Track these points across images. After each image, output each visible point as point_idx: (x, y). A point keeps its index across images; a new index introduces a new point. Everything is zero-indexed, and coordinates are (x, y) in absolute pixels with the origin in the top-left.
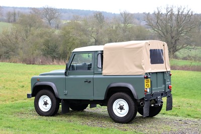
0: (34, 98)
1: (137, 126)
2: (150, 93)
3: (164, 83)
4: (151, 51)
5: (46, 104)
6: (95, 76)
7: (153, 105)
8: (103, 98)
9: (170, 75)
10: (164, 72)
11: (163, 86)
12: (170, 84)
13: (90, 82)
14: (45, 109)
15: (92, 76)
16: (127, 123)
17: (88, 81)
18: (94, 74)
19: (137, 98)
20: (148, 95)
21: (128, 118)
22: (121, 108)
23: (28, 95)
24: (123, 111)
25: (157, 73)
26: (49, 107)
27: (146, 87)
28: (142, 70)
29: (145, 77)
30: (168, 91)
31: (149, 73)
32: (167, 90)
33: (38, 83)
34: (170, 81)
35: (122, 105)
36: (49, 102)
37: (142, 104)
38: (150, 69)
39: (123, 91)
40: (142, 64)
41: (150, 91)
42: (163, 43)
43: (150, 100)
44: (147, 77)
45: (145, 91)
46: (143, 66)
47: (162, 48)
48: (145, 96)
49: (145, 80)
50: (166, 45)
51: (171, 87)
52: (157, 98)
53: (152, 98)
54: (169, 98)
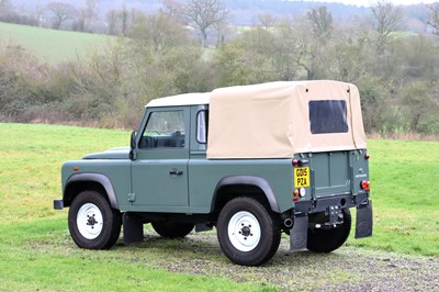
0: (67, 209)
1: (279, 271)
2: (309, 198)
3: (350, 174)
4: (312, 104)
5: (92, 222)
6: (192, 161)
7: (318, 226)
8: (207, 210)
9: (367, 158)
10: (348, 151)
11: (348, 182)
12: (367, 178)
13: (181, 174)
14: (90, 233)
15: (185, 161)
16: (257, 265)
17: (176, 173)
18: (191, 156)
19: (277, 211)
20: (303, 202)
21: (258, 253)
22: (246, 232)
23: (55, 202)
24: (249, 237)
25: (328, 153)
26: (98, 228)
27: (296, 186)
28: (288, 148)
29: (294, 164)
30: (359, 195)
31: (307, 154)
32: (357, 192)
33: (76, 177)
34: (366, 170)
35: (246, 224)
36: (99, 218)
37: (288, 223)
38: (309, 145)
39: (248, 195)
40: (288, 134)
41: (309, 193)
42: (346, 85)
43: (309, 215)
44: (300, 164)
45: (295, 195)
46: (290, 138)
47: (345, 97)
48: (293, 206)
49: (295, 170)
50: (355, 90)
51: (367, 186)
52: (328, 209)
53: (315, 211)
54: (364, 209)
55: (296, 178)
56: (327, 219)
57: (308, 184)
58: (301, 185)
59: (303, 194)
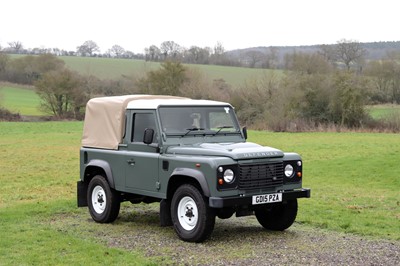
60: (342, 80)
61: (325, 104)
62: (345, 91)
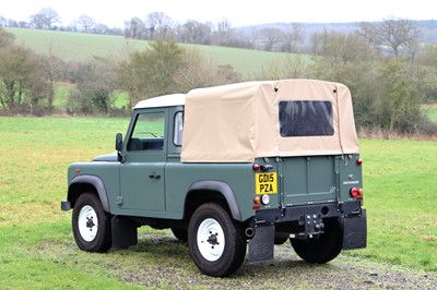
1: (239, 283)
2: (277, 206)
3: (336, 180)
4: (283, 104)
5: (90, 224)
6: (168, 164)
8: (180, 216)
9: (359, 164)
10: (333, 156)
11: (333, 189)
12: (360, 185)
13: (158, 177)
14: (89, 235)
15: (163, 164)
17: (155, 177)
18: (168, 159)
19: (238, 219)
20: (268, 210)
22: (213, 240)
23: (62, 203)
24: (216, 246)
25: (305, 157)
29: (255, 169)
30: (349, 203)
31: (273, 159)
32: (344, 199)
34: (359, 176)
35: (214, 233)
36: (95, 220)
37: (250, 232)
38: (277, 148)
40: (250, 136)
41: (277, 200)
42: (332, 85)
43: (276, 224)
44: (263, 169)
45: (255, 202)
46: (252, 141)
47: (330, 97)
48: (254, 214)
49: (257, 175)
50: (344, 90)
51: (358, 193)
52: (303, 218)
53: (284, 220)
54: (355, 219)
55: (258, 184)
56: (302, 229)
57: (275, 190)
58: (266, 191)
59: (266, 201)
60: (393, 69)
61: (369, 102)
62: (396, 85)
